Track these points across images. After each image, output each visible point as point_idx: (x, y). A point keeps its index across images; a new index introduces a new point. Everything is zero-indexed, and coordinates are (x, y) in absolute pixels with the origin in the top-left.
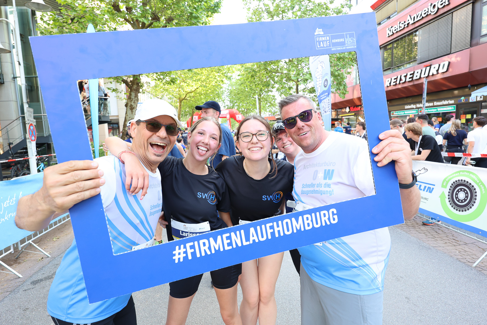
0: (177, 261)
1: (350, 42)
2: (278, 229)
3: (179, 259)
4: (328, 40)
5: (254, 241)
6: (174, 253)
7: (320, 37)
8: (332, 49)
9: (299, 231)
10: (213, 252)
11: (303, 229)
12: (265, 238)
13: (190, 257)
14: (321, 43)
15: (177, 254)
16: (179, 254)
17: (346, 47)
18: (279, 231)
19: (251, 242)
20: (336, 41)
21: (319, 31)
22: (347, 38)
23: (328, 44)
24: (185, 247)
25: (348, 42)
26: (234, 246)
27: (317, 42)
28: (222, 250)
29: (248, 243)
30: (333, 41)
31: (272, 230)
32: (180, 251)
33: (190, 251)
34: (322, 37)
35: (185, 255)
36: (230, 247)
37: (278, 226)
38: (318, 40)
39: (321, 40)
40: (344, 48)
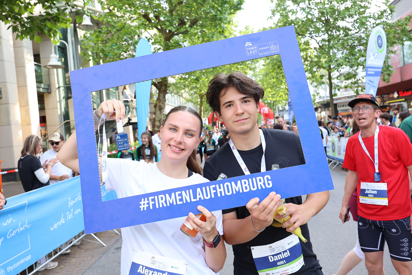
0: (142, 210)
1: (274, 48)
2: (220, 190)
3: (144, 208)
4: (256, 49)
5: (200, 198)
6: (140, 203)
7: (249, 47)
8: (260, 55)
9: (238, 193)
10: (168, 205)
11: (241, 191)
12: (209, 197)
13: (151, 208)
14: (251, 51)
15: (142, 205)
16: (144, 204)
17: (271, 52)
18: (221, 192)
19: (198, 199)
20: (263, 48)
21: (248, 44)
22: (271, 45)
23: (256, 51)
24: (148, 200)
25: (272, 48)
26: (185, 202)
27: (247, 51)
28: (175, 204)
29: (195, 200)
30: (260, 49)
31: (215, 191)
32: (144, 202)
33: (151, 203)
34: (251, 47)
35: (148, 206)
36: (181, 203)
37: (220, 188)
38: (248, 50)
39: (250, 49)
40: (270, 53)
